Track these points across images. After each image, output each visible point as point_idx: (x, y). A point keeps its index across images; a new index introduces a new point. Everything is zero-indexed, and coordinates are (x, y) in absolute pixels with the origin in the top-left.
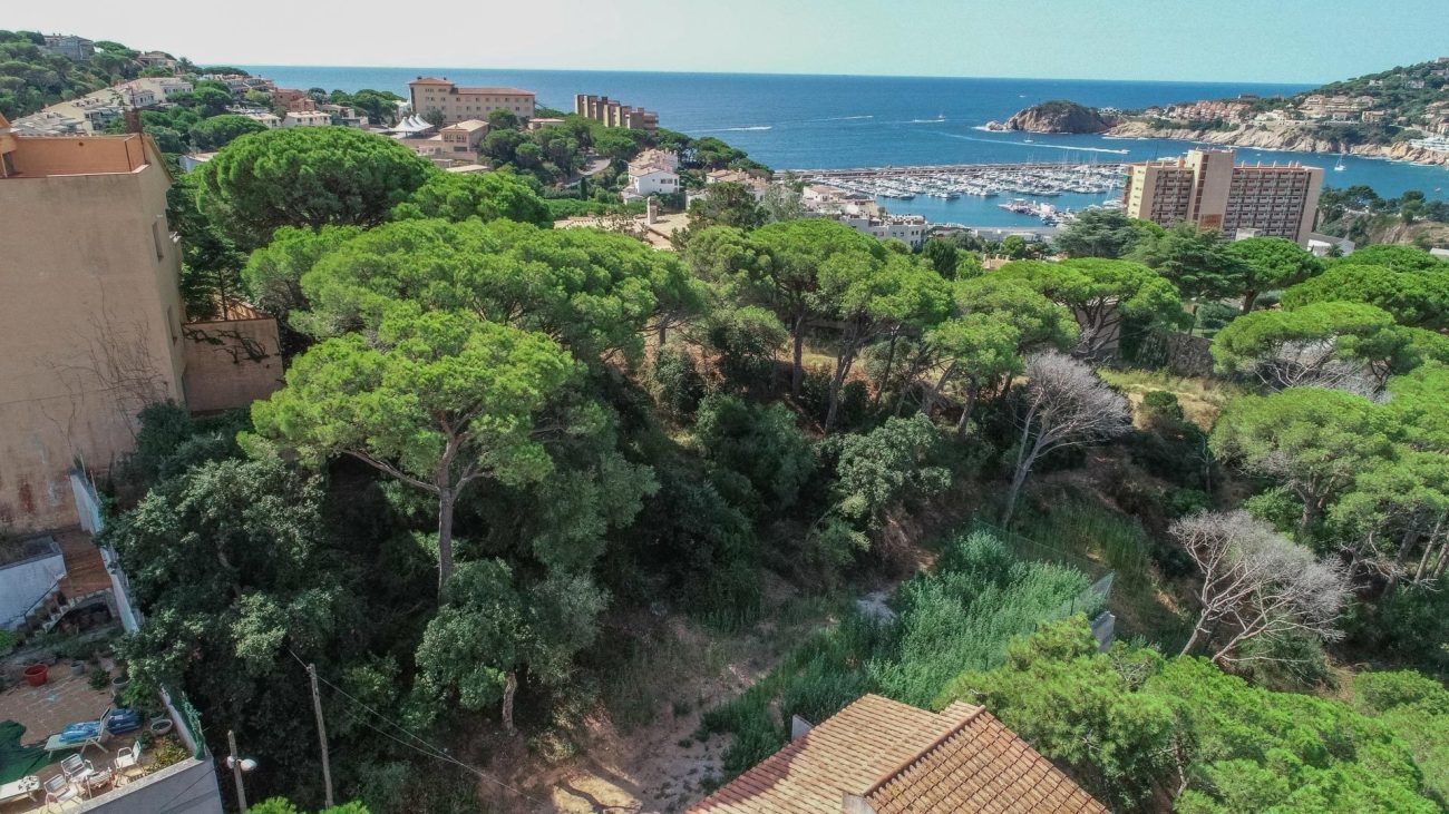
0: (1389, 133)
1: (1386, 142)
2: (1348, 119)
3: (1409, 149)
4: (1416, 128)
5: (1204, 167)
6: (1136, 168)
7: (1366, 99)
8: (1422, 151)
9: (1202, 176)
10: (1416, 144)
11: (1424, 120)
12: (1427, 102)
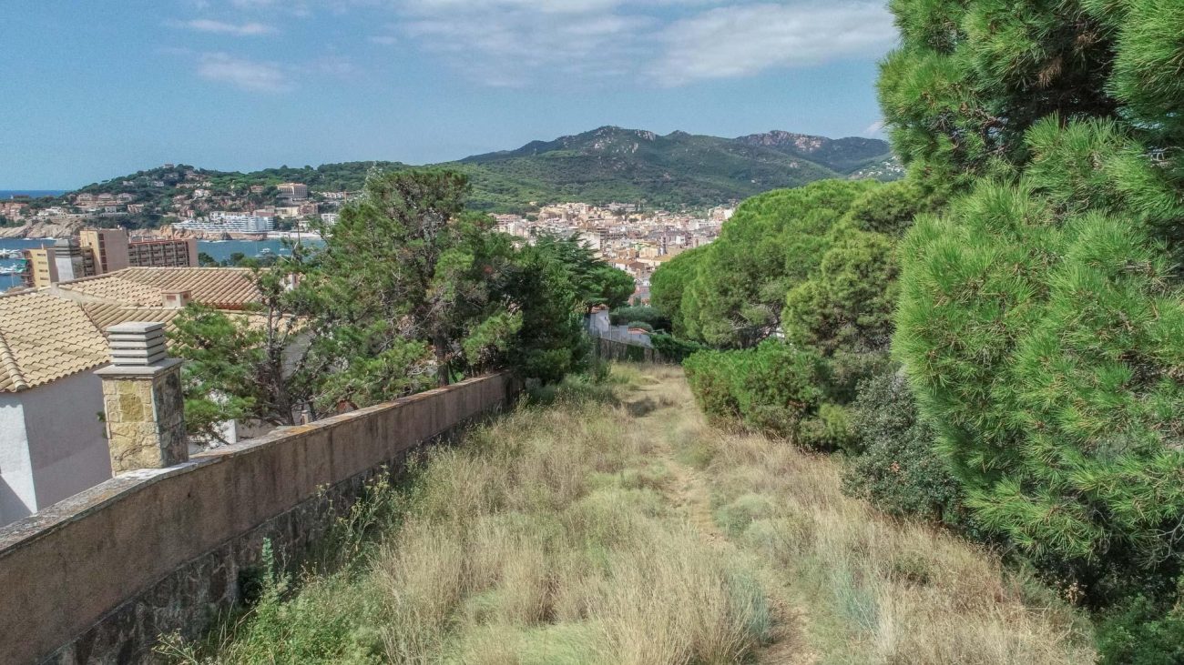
0: (153, 220)
1: (153, 226)
2: (118, 211)
3: (174, 230)
4: (171, 214)
5: (102, 245)
6: (34, 252)
7: (126, 195)
8: (184, 231)
9: (103, 253)
10: (178, 226)
11: (174, 208)
12: (171, 196)
